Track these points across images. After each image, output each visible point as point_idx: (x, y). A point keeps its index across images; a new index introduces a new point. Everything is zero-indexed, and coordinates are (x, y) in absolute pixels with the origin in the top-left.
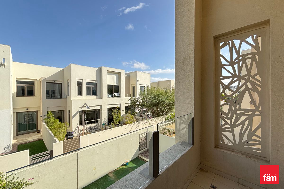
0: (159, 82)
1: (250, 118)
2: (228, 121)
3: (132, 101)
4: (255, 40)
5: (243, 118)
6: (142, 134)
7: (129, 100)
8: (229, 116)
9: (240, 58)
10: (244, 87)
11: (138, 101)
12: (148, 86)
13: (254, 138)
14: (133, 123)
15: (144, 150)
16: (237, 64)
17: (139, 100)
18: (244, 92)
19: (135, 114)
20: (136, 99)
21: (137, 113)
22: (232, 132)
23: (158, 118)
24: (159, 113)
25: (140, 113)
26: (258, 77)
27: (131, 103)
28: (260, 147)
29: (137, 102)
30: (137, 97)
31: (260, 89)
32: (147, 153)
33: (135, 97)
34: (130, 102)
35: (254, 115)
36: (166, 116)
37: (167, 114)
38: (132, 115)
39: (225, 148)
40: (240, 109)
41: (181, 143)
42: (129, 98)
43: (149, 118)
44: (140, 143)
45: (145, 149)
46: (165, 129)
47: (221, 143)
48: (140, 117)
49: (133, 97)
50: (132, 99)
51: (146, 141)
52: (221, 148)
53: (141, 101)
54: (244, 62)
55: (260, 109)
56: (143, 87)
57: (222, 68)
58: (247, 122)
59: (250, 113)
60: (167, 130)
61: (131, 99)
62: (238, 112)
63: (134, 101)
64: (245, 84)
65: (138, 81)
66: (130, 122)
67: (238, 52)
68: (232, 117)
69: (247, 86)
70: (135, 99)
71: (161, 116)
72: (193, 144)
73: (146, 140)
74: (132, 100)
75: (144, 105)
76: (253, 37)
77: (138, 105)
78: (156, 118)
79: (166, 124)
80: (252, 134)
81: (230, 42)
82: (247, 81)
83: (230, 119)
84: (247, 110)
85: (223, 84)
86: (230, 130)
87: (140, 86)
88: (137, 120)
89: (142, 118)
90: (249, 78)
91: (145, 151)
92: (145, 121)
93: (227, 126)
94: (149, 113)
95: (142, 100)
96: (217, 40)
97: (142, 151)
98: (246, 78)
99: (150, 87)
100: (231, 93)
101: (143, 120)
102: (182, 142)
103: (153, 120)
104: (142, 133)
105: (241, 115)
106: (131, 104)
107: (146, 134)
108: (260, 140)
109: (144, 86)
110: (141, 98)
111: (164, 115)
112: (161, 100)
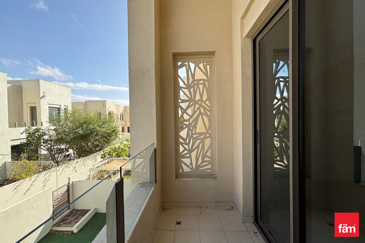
0: (86, 102)
1: (203, 142)
2: (187, 147)
3: (30, 135)
4: (205, 68)
5: (198, 142)
6: (57, 190)
7: (22, 133)
8: (187, 141)
9: (195, 83)
10: (198, 111)
11: (46, 134)
12: (66, 107)
13: (206, 159)
14: (36, 175)
15: (63, 214)
16: (193, 88)
17: (49, 132)
18: (198, 116)
19: (38, 158)
20: (41, 131)
21: (43, 154)
22: (190, 157)
23: (88, 157)
24: (89, 150)
25: (50, 153)
26: (207, 103)
27: (27, 138)
28: (209, 166)
29: (43, 135)
30: (42, 126)
31: (209, 113)
32: (70, 217)
33: (36, 125)
34: (24, 136)
35: (206, 138)
36: (102, 152)
37: (103, 149)
38: (32, 161)
39: (185, 176)
40: (195, 134)
41: (140, 185)
42: (23, 129)
43: (70, 160)
44: (53, 205)
45: (66, 213)
46: (100, 171)
47: (181, 171)
48: (52, 162)
49: (33, 127)
50: (32, 131)
51: (67, 199)
52: (181, 177)
53: (53, 133)
54: (198, 87)
55: (209, 132)
56: (55, 109)
57: (180, 90)
58: (201, 145)
59: (203, 137)
60: (105, 172)
61: (26, 130)
62: (194, 136)
63: (36, 133)
64: (199, 108)
65: (43, 97)
66: (28, 175)
67: (193, 76)
68: (190, 141)
69: (200, 111)
70: (37, 130)
71: (94, 153)
72: (156, 182)
73: (66, 197)
74: (30, 133)
75: (60, 141)
76: (204, 64)
77: (46, 141)
78: (84, 158)
79: (103, 164)
80: (204, 156)
81: (187, 63)
82: (201, 105)
83: (188, 144)
84: (201, 134)
85: (182, 108)
86: (188, 155)
87: (49, 107)
88: (45, 168)
89: (57, 162)
90: (201, 103)
91: (67, 216)
92: (63, 166)
93: (186, 152)
94: (71, 151)
95: (56, 131)
96: (175, 58)
97: (59, 218)
98: (200, 102)
99: (70, 108)
100: (188, 117)
101: (58, 165)
102: (141, 183)
103: (79, 162)
104: (58, 188)
105: (196, 139)
106: (28, 140)
107: (66, 187)
108: (210, 160)
109: (59, 107)
110: (53, 128)
111: (98, 151)
112: (93, 129)
